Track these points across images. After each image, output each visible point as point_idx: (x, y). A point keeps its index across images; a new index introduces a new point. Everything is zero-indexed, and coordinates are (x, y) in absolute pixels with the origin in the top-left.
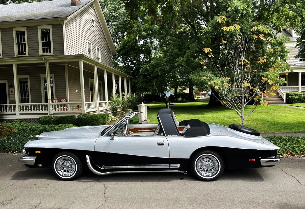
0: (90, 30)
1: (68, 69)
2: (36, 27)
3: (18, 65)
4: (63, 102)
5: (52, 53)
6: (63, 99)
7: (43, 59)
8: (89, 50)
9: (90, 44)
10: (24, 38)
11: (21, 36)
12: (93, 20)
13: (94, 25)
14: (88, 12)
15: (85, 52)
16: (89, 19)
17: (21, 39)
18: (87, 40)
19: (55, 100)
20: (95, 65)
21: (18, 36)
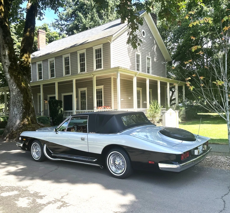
1: (114, 81)
2: (91, 49)
3: (76, 80)
5: (102, 68)
7: (91, 74)
8: (138, 61)
9: (139, 56)
10: (84, 58)
11: (82, 57)
12: (143, 32)
13: (144, 37)
15: (133, 63)
16: (139, 31)
17: (82, 60)
18: (136, 52)
19: (100, 108)
20: (134, 75)
21: (80, 57)
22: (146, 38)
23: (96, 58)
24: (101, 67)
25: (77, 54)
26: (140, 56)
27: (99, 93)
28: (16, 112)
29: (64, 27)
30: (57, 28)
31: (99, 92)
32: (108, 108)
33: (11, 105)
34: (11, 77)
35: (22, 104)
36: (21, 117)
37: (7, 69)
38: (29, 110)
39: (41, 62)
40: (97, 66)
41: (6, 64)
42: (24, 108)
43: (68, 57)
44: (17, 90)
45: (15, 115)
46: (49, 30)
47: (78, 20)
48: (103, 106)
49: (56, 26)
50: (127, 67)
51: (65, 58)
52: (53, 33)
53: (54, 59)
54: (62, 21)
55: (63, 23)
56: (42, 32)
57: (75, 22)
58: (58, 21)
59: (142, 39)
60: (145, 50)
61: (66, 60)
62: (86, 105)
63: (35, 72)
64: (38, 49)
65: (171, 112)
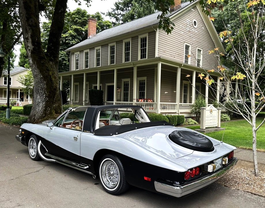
0: (191, 32)
2: (137, 37)
4: (149, 102)
6: (150, 99)
7: (132, 64)
8: (187, 52)
10: (129, 47)
11: (128, 46)
12: (195, 22)
13: (195, 27)
14: (189, 15)
15: (181, 54)
16: (190, 21)
17: (127, 49)
18: (185, 43)
19: (141, 100)
20: (179, 67)
21: (126, 46)
22: (197, 28)
23: (141, 47)
24: (145, 58)
25: (123, 42)
26: (190, 48)
27: (142, 85)
28: (39, 100)
30: (113, 18)
31: (142, 83)
32: (150, 101)
34: (34, 63)
35: (45, 92)
36: (43, 105)
37: (30, 54)
38: (53, 99)
39: (88, 50)
40: (141, 55)
42: (47, 96)
43: (114, 46)
44: (40, 76)
45: (38, 104)
46: (102, 18)
47: (134, 9)
48: (145, 98)
49: (112, 15)
50: (174, 58)
51: (111, 47)
52: (106, 22)
53: (100, 47)
54: (119, 10)
55: (119, 13)
56: (93, 20)
57: (131, 11)
58: (115, 10)
59: (192, 29)
60: (195, 42)
61: (112, 48)
62: (128, 97)
63: (82, 61)
64: (88, 37)
65: (212, 109)
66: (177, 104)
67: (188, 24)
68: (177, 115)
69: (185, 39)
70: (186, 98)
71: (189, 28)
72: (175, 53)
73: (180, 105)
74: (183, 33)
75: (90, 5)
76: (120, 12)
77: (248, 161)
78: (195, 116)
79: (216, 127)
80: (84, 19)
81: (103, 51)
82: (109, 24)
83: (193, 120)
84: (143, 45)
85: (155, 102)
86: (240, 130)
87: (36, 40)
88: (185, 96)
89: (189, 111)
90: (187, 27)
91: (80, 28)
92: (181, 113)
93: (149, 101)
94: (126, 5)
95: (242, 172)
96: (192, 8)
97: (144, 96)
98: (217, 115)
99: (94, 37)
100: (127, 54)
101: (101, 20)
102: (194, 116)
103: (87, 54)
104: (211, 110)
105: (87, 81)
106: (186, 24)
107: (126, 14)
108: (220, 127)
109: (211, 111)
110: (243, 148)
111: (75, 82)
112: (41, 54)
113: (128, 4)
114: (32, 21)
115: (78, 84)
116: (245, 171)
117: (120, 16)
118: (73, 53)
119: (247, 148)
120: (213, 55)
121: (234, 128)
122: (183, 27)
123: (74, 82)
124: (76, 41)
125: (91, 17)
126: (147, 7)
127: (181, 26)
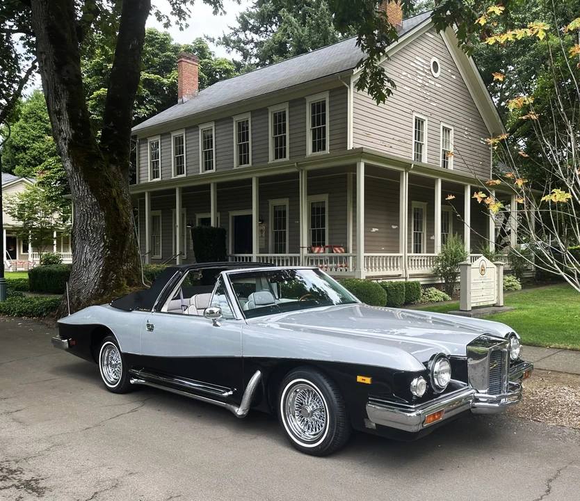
0: (426, 88)
1: (354, 183)
2: (302, 101)
3: (261, 180)
4: (337, 252)
5: (327, 151)
6: (339, 247)
7: (295, 164)
8: (419, 135)
9: (422, 122)
10: (285, 124)
11: (280, 121)
12: (435, 63)
13: (436, 75)
14: (421, 47)
15: (406, 140)
16: (424, 62)
17: (279, 128)
18: (414, 113)
19: (317, 249)
20: (404, 170)
21: (275, 122)
22: (440, 78)
23: (313, 125)
24: (324, 149)
25: (268, 113)
26: (426, 124)
27: (318, 213)
28: (89, 257)
29: (252, 49)
30: (235, 50)
31: (318, 209)
32: (339, 251)
33: (77, 238)
34: (76, 169)
35: (104, 236)
36: (99, 267)
37: (65, 148)
38: (122, 252)
39: (183, 133)
40: (314, 144)
41: (62, 133)
42: (108, 247)
43: (247, 121)
44: (91, 200)
45: (87, 264)
46: (210, 54)
47: (285, 30)
48: (327, 244)
49: (232, 44)
50: (391, 150)
51: (239, 123)
52: (220, 63)
53: (212, 125)
54: (247, 32)
55: (250, 39)
56: (190, 59)
57: (278, 35)
58: (238, 31)
59: (430, 81)
60: (437, 109)
61: (242, 127)
62: (285, 241)
63: (168, 157)
64: (179, 101)
65: (484, 264)
66: (401, 257)
67: (419, 68)
68: (404, 280)
69: (414, 104)
70: (420, 242)
71: (421, 78)
72: (392, 137)
73: (409, 257)
74: (409, 89)
75: (187, 26)
76: (250, 35)
77: (574, 374)
78: (444, 282)
79: (494, 305)
80: (165, 55)
81: (218, 133)
82: (228, 67)
83: (441, 292)
84: (318, 119)
85: (351, 251)
86: (547, 310)
87: (79, 115)
88: (418, 238)
89: (428, 270)
90: (418, 76)
91: (158, 79)
92: (412, 276)
93: (336, 250)
94: (265, 19)
95: (567, 394)
96: (427, 32)
97: (324, 240)
98: (496, 279)
99: (193, 100)
100: (280, 142)
101: (209, 59)
102: (440, 282)
103: (179, 141)
104: (483, 266)
105: (183, 205)
106: (414, 69)
107: (266, 42)
108: (502, 304)
109: (483, 270)
110: (559, 348)
111: (152, 208)
112: (92, 149)
113: (270, 17)
114: (68, 72)
115: (159, 213)
116: (572, 390)
117: (251, 45)
118: (144, 140)
119: (568, 348)
120: (478, 140)
121: (533, 307)
122: (409, 76)
123: (152, 210)
124: (147, 109)
125: (182, 49)
126: (318, 25)
127: (404, 73)
